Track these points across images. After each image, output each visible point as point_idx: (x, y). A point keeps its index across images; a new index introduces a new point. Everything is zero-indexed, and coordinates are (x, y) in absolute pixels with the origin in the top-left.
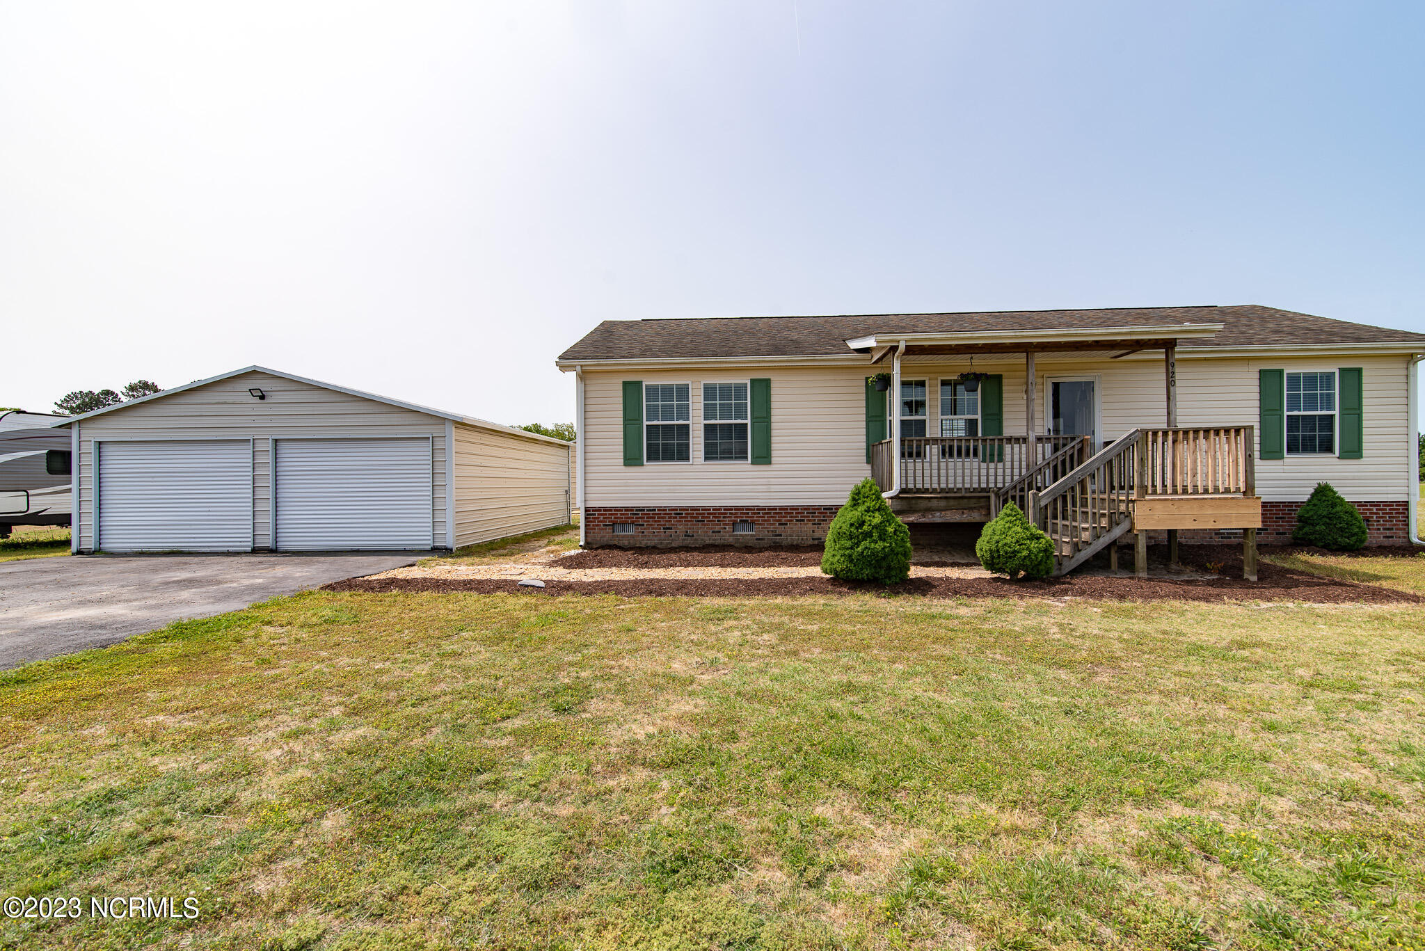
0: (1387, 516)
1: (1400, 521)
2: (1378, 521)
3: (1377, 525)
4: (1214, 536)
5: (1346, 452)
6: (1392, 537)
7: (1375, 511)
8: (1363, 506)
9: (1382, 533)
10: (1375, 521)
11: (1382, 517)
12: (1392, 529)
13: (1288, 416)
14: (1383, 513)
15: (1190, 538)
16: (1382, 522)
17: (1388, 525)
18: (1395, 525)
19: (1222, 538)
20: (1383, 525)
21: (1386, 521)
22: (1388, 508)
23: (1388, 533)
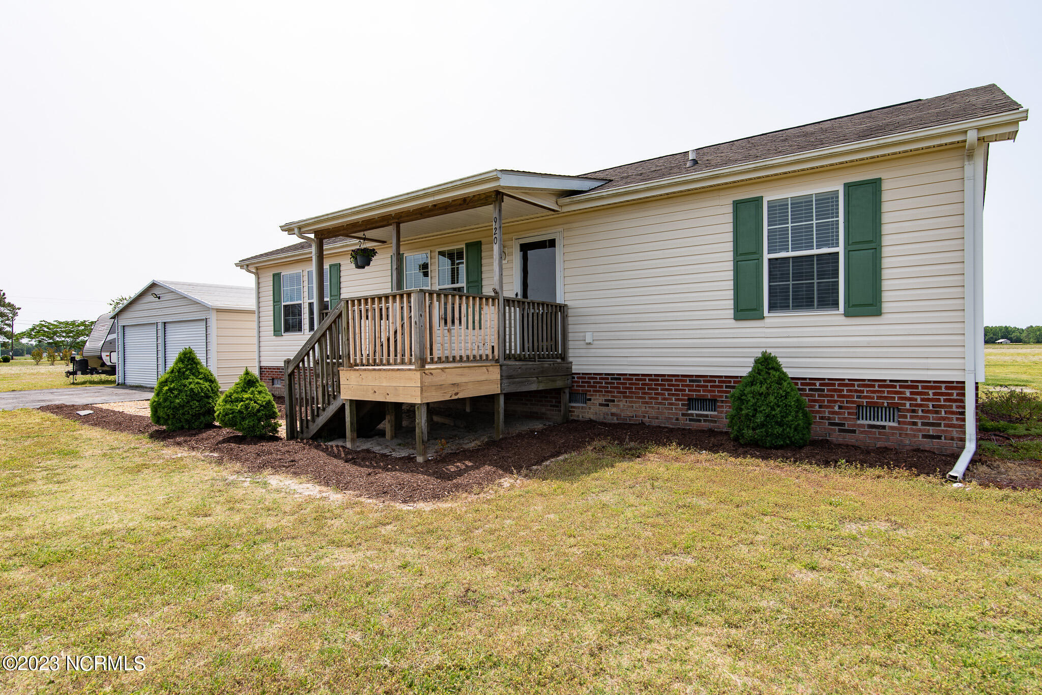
0: (930, 404)
1: (953, 413)
2: (914, 411)
3: (911, 417)
4: (680, 417)
5: (854, 306)
6: (939, 437)
7: (908, 395)
8: (888, 386)
9: (920, 430)
10: (908, 411)
11: (920, 405)
12: (939, 425)
13: (770, 260)
14: (922, 400)
15: (653, 418)
16: (920, 413)
17: (932, 418)
18: (944, 419)
19: (690, 420)
20: (921, 418)
21: (928, 412)
22: (931, 392)
23: (932, 431)
